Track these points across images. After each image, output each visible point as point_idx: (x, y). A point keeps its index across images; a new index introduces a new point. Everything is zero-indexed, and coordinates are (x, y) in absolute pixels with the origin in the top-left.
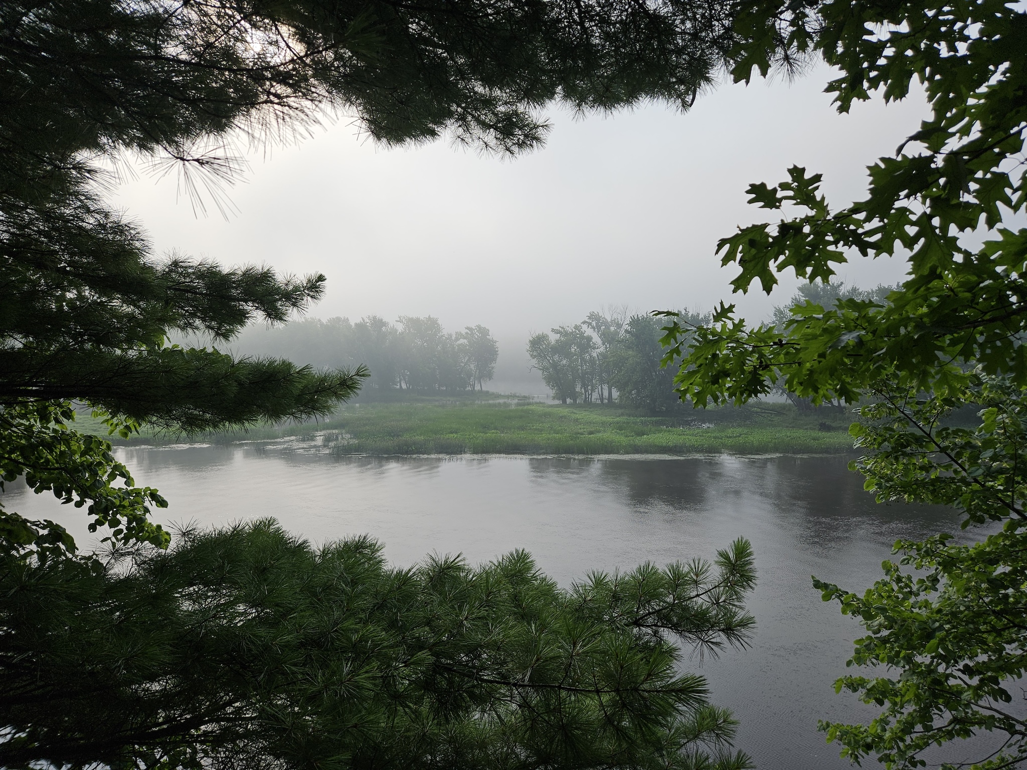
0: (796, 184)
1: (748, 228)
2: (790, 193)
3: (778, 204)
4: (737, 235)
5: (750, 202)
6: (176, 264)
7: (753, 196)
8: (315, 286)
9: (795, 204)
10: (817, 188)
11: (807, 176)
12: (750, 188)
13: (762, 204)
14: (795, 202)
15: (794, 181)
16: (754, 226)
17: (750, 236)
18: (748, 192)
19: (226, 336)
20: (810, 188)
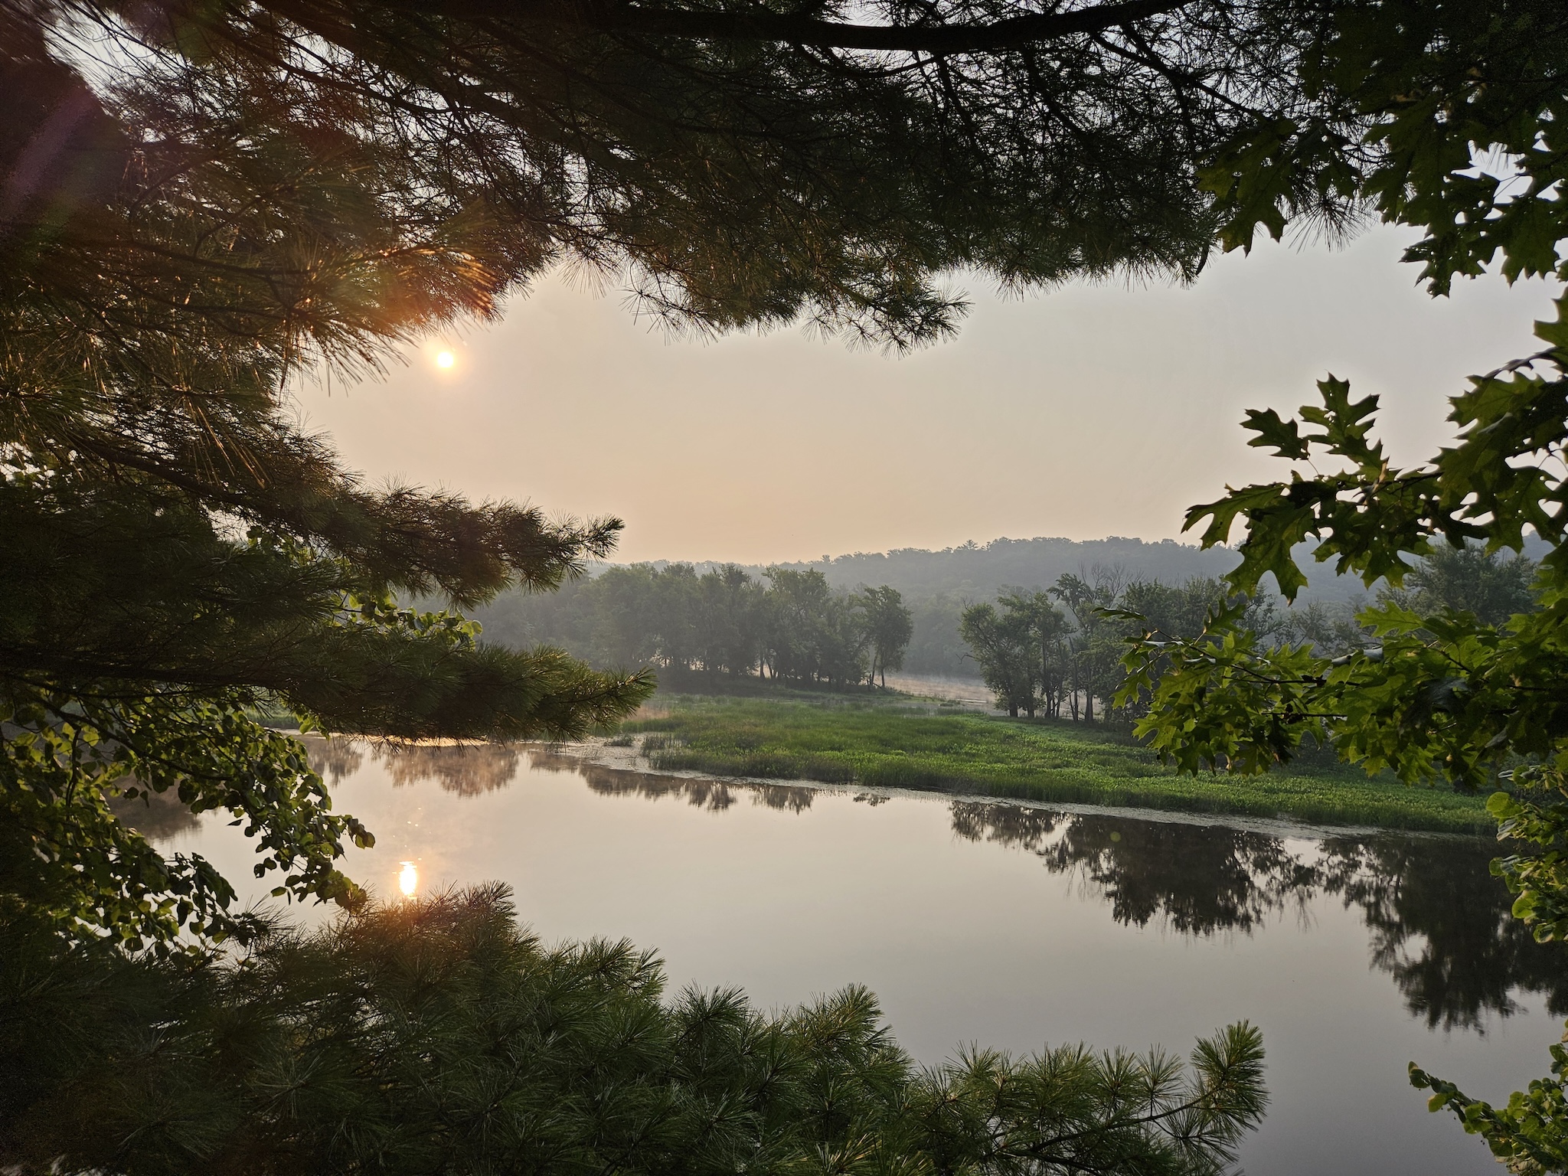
0: (1333, 414)
1: (1244, 489)
2: (1323, 430)
3: (1303, 451)
4: (1224, 501)
5: (1254, 443)
7: (1259, 433)
8: (602, 536)
9: (1331, 452)
10: (1370, 424)
12: (1249, 418)
13: (1277, 449)
14: (1331, 448)
15: (1329, 407)
16: (1255, 488)
17: (1253, 503)
18: (1246, 425)
20: (1359, 423)
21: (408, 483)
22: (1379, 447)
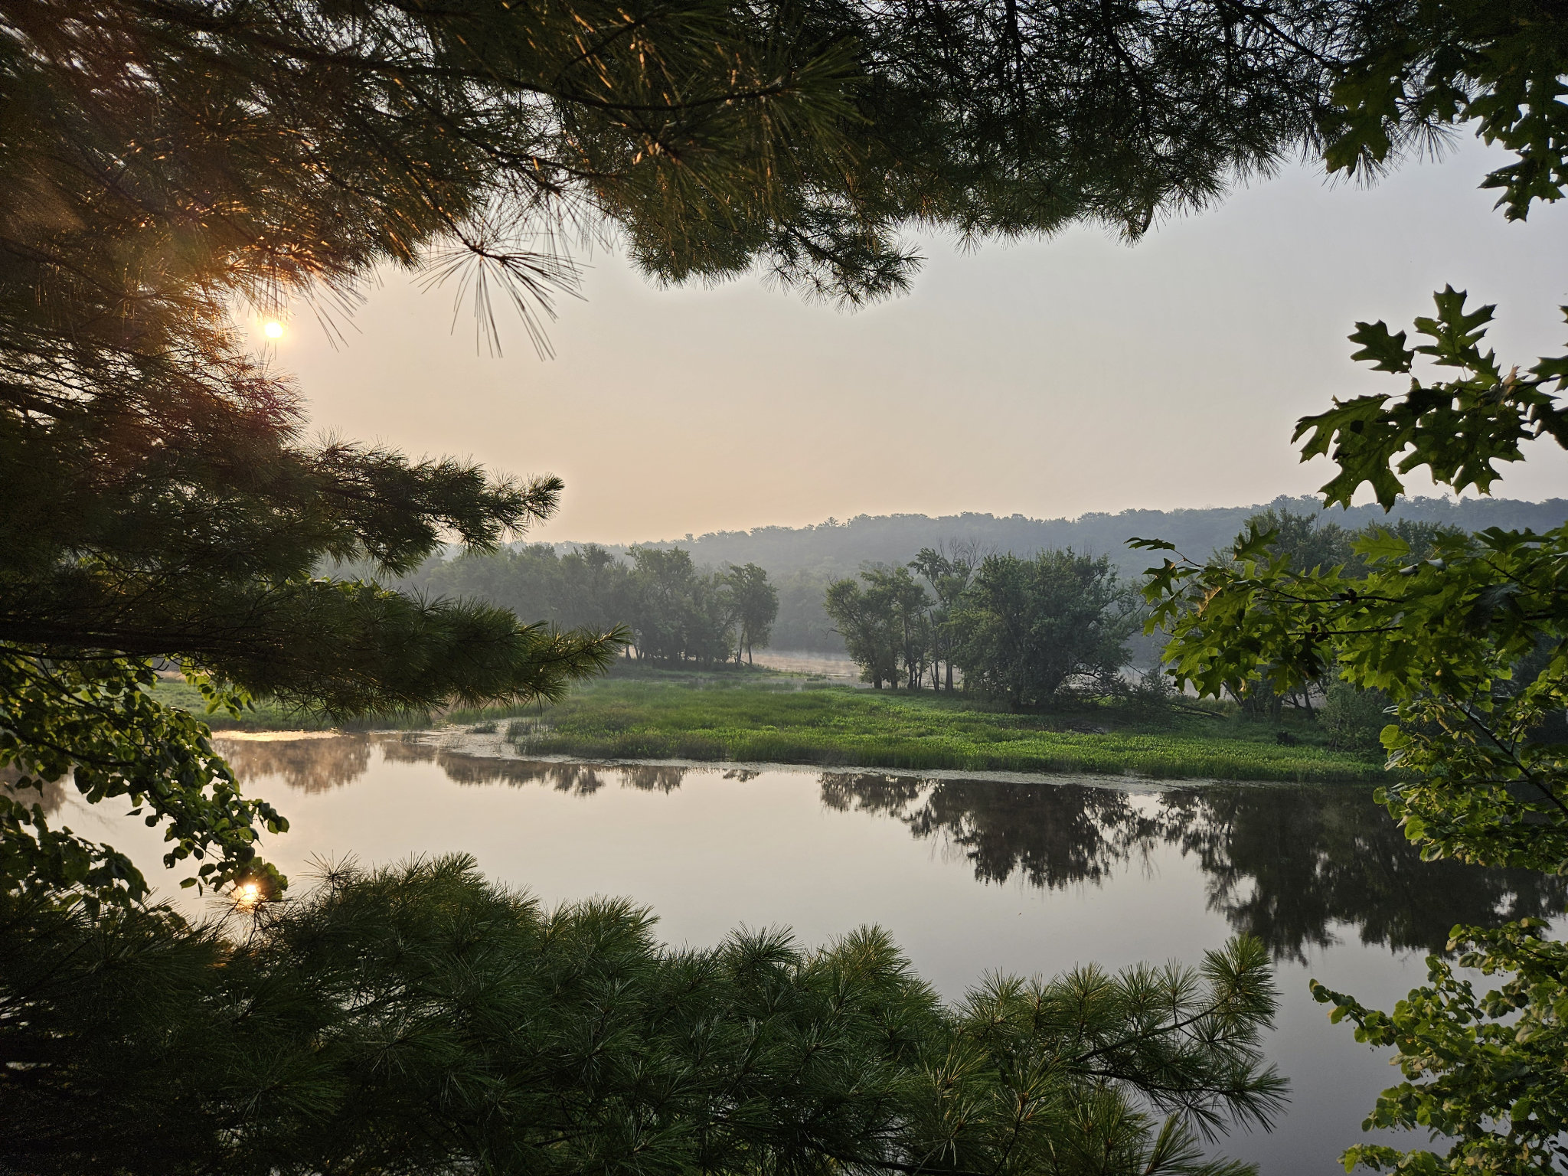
0: (1445, 325)
1: (1351, 401)
2: (1433, 341)
3: (1405, 363)
4: (1332, 412)
5: (1357, 357)
6: (333, 452)
7: (1363, 347)
8: (543, 495)
9: (1438, 363)
10: (1481, 334)
11: (1468, 310)
12: (1357, 331)
13: (1377, 363)
14: (1438, 358)
15: (1443, 319)
16: (1362, 398)
17: (1352, 416)
18: (1353, 338)
19: (398, 568)
20: (1468, 334)
21: (344, 438)
22: (1492, 355)
